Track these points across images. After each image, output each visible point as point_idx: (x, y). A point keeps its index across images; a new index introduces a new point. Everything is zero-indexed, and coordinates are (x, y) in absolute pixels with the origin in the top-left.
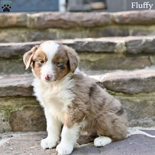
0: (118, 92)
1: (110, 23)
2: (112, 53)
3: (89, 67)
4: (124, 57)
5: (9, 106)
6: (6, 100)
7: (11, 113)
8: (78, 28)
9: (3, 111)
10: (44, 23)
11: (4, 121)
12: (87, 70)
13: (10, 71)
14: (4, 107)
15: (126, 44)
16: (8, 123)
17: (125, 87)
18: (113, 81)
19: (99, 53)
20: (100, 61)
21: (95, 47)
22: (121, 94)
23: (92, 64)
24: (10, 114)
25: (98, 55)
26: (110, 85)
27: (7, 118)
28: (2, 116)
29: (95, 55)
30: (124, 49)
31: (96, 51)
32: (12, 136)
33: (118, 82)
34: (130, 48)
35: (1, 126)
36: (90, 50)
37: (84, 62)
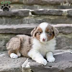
2: (61, 15)
3: (50, 22)
4: (67, 18)
5: (7, 38)
15: (68, 12)
19: (54, 15)
21: (53, 12)
22: (61, 34)
25: (54, 16)
29: (53, 16)
30: (67, 14)
31: (53, 14)
34: (69, 13)
35: (2, 48)
36: (50, 14)
37: (48, 20)
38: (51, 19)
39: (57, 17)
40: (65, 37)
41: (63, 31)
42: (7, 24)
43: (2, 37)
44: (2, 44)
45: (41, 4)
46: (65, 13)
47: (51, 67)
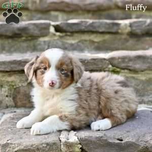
0: (124, 69)
1: (113, 7)
2: (116, 33)
3: (93, 47)
4: (128, 37)
5: (12, 82)
6: (10, 76)
7: (15, 89)
8: (80, 12)
9: (6, 86)
10: (46, 6)
11: (7, 96)
12: (91, 50)
13: (12, 49)
14: (8, 82)
15: (131, 25)
16: (11, 99)
17: (131, 64)
18: (119, 58)
19: (102, 33)
20: (104, 41)
21: (99, 27)
22: (126, 71)
23: (96, 44)
24: (13, 90)
25: (102, 35)
26: (115, 62)
27: (11, 94)
28: (5, 92)
29: (99, 35)
30: (129, 29)
31: (101, 31)
32: (15, 112)
33: (124, 59)
34: (134, 28)
35: (4, 102)
36: (94, 30)
37: (88, 42)
38: (96, 40)
39: (107, 37)
40: (133, 78)
41: (129, 66)
42: (4, 52)
43: (4, 79)
44: (3, 93)
45: (67, 9)
46: (125, 27)
47: (122, 140)
